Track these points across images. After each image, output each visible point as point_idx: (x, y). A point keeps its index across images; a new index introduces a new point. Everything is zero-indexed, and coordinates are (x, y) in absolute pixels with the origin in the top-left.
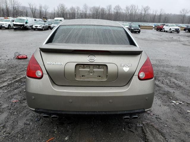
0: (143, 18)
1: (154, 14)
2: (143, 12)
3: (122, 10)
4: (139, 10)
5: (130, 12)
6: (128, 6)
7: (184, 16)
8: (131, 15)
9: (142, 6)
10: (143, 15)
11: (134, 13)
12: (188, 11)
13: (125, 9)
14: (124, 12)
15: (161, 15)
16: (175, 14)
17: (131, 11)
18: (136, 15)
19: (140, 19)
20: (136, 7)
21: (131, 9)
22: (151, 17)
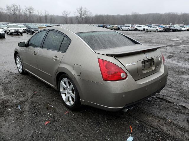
0: (29, 19)
1: (40, 15)
2: (28, 13)
3: (2, 9)
4: (23, 10)
5: (12, 12)
6: (8, 6)
7: (66, 17)
8: (15, 15)
9: (25, 6)
10: (28, 15)
11: (17, 13)
12: (68, 13)
13: (6, 8)
14: (5, 11)
15: (46, 16)
16: (57, 16)
17: (14, 11)
18: (20, 15)
19: (26, 20)
20: (19, 7)
21: (13, 8)
22: (37, 18)
